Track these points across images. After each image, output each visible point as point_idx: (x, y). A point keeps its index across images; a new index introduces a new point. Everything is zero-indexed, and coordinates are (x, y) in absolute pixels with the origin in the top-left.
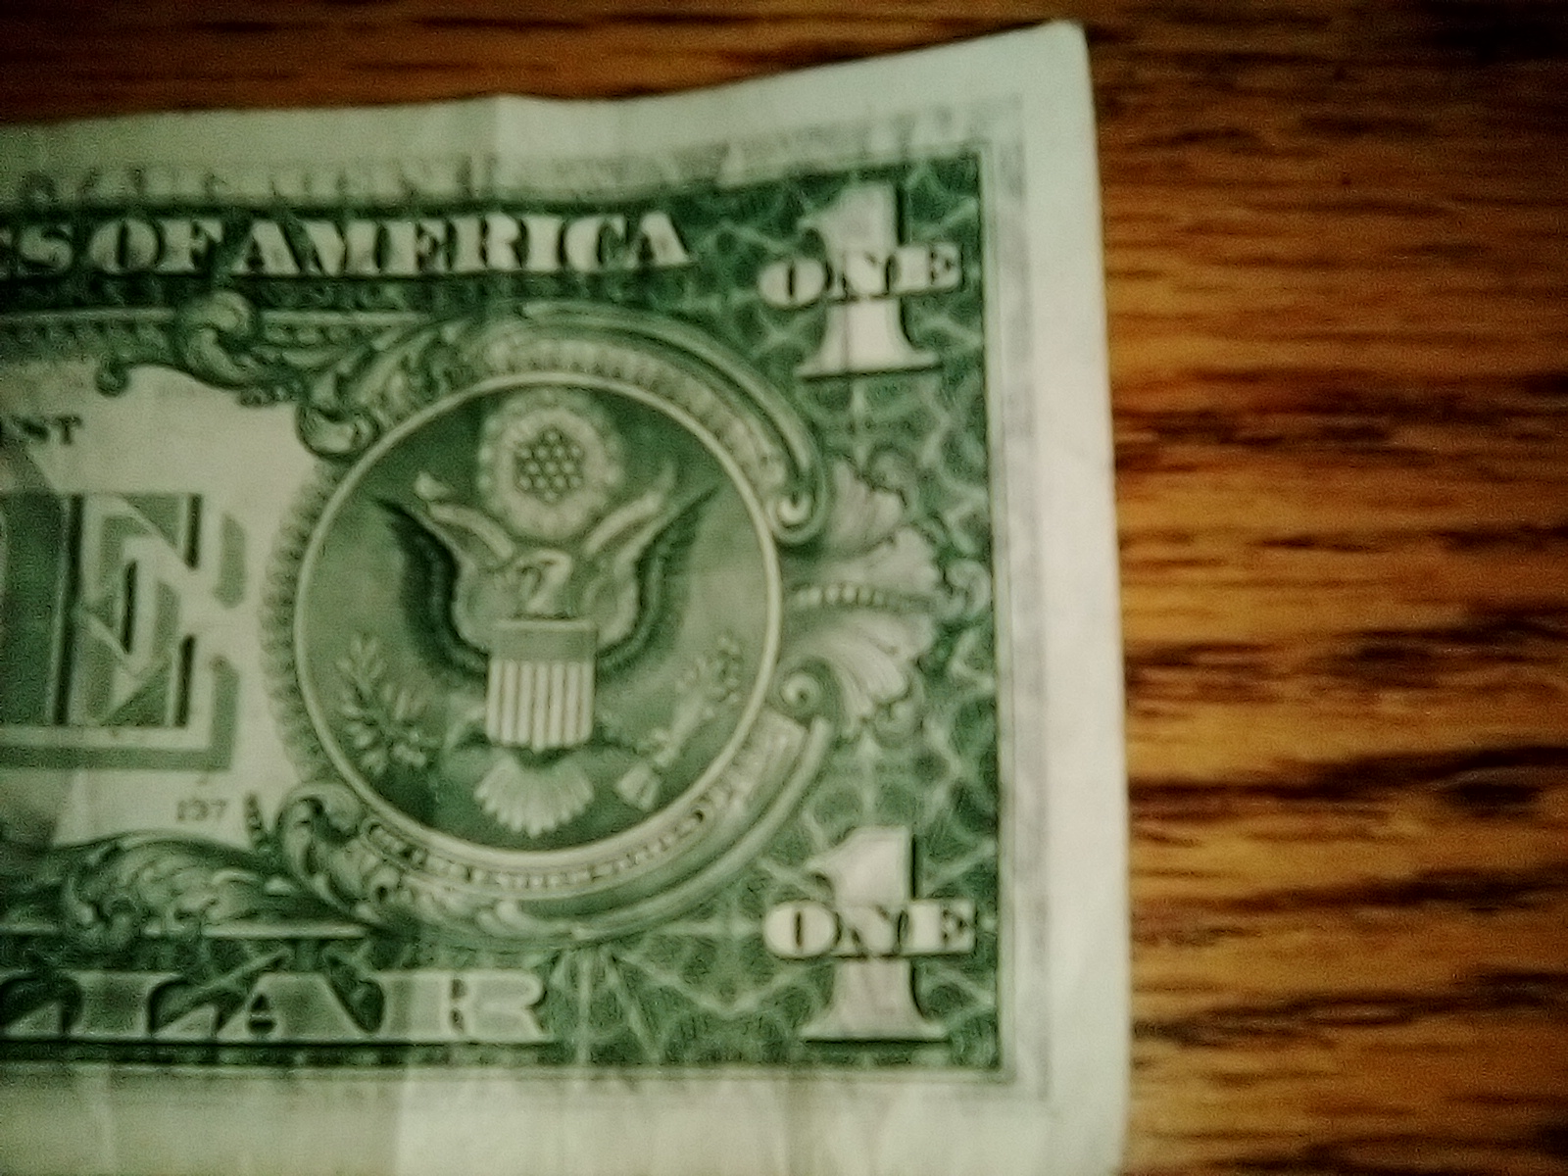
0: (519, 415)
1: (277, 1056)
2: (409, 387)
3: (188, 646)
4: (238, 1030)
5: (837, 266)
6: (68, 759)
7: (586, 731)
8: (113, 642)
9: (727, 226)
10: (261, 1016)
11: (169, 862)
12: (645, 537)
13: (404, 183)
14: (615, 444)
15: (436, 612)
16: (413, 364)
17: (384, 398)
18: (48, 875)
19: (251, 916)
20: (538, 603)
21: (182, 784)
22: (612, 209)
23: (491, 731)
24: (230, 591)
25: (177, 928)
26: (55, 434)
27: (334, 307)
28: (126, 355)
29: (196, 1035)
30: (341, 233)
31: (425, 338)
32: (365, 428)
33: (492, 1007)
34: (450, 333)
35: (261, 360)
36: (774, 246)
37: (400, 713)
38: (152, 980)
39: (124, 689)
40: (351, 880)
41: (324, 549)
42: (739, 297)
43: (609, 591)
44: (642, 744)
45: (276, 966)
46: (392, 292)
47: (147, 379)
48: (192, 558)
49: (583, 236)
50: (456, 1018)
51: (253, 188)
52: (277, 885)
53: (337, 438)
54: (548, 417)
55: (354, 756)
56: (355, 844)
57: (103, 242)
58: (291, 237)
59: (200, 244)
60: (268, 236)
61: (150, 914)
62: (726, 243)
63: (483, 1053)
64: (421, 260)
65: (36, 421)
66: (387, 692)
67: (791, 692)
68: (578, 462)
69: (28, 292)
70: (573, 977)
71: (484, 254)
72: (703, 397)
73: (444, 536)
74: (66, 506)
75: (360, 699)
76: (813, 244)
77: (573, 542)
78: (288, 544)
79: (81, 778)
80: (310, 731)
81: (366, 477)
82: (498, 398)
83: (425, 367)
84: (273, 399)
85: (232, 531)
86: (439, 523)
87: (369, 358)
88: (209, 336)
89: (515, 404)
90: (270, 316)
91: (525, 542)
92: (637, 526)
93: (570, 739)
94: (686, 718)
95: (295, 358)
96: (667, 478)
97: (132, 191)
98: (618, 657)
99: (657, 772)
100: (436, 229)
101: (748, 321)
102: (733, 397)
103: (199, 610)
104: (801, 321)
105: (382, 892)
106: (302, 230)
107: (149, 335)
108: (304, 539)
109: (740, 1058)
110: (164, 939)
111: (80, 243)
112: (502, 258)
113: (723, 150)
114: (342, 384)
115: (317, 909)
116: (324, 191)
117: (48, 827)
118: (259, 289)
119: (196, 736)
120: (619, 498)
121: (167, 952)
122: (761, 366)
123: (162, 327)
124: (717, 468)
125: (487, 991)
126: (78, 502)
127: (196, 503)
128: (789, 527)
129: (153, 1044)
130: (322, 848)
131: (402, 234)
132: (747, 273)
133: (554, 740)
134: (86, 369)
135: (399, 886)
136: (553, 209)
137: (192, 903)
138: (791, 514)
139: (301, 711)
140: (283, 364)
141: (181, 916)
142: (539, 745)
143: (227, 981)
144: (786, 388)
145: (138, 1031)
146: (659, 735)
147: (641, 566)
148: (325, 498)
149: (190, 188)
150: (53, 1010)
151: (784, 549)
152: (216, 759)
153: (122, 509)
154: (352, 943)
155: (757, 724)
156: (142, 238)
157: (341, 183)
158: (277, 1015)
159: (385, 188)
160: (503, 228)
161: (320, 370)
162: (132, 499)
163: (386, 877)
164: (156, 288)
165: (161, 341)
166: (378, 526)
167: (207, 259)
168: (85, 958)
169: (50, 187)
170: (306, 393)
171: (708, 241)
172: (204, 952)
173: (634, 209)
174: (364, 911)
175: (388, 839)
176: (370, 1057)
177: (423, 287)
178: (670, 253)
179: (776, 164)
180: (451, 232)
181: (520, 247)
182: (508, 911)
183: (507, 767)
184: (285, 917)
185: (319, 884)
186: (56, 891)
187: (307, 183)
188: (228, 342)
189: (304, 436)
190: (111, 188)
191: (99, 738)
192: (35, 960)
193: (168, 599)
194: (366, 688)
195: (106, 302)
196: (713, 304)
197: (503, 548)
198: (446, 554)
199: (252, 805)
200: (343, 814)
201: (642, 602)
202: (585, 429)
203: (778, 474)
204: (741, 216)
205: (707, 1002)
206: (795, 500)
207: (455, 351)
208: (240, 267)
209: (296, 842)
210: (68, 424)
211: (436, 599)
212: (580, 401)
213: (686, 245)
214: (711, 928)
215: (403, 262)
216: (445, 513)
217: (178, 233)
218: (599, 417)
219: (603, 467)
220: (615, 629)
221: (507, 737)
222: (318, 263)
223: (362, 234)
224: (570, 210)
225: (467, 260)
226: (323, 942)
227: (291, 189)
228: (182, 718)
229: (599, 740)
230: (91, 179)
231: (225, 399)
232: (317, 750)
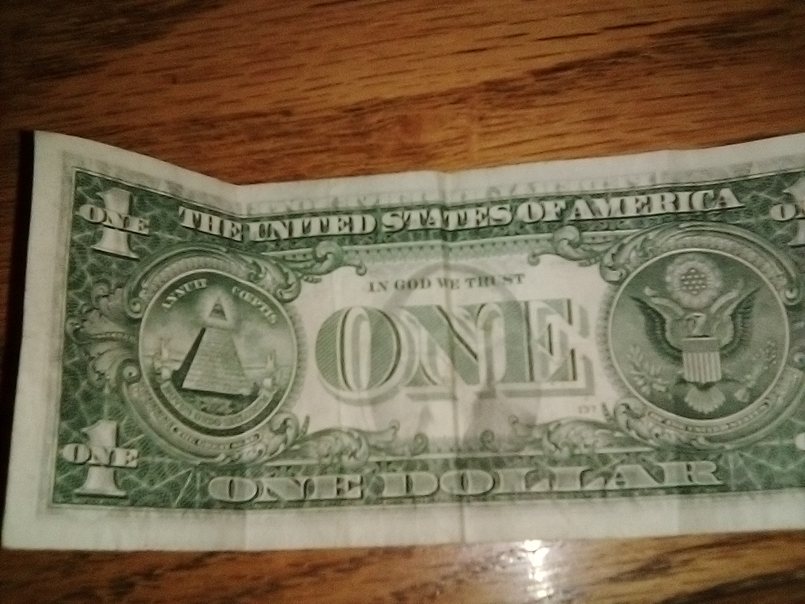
0: (680, 264)
1: (628, 493)
2: (638, 257)
3: (573, 353)
4: (612, 485)
5: (799, 204)
6: (538, 394)
7: (720, 377)
8: (546, 352)
9: (754, 192)
10: (620, 480)
11: (579, 428)
12: (734, 306)
13: (629, 183)
14: (718, 273)
15: (660, 337)
16: (638, 247)
17: (628, 261)
18: (537, 434)
19: (610, 445)
20: (696, 332)
21: (579, 400)
22: (709, 187)
23: (686, 377)
24: (584, 332)
25: (585, 451)
26: (515, 280)
27: (607, 230)
28: (537, 251)
29: (598, 488)
30: (607, 202)
32: (624, 272)
33: (701, 473)
34: (651, 235)
35: (584, 250)
36: (775, 199)
37: (652, 373)
38: (580, 469)
39: (553, 368)
40: (644, 431)
41: (615, 315)
42: (762, 218)
43: (722, 326)
44: (742, 380)
45: (622, 462)
46: (628, 222)
47: (546, 259)
48: (570, 321)
49: (698, 197)
50: (690, 478)
51: (573, 188)
52: (618, 434)
53: (614, 276)
54: (691, 264)
56: (644, 419)
57: (522, 210)
58: (589, 205)
59: (558, 209)
60: (580, 205)
61: (575, 446)
62: (755, 199)
63: (702, 489)
64: (638, 211)
65: (508, 276)
66: (646, 365)
67: (796, 358)
69: (496, 230)
70: (726, 462)
71: (663, 207)
72: (752, 254)
73: (658, 309)
74: (523, 306)
75: (636, 368)
76: (789, 198)
77: (705, 309)
79: (544, 400)
80: (620, 380)
81: (626, 289)
82: (672, 258)
83: (643, 248)
84: (591, 264)
85: (582, 311)
87: (622, 247)
88: (566, 242)
89: (678, 260)
90: (585, 234)
91: (688, 309)
92: (730, 302)
93: (714, 379)
94: (757, 370)
95: (596, 248)
96: (740, 284)
97: (530, 192)
98: (729, 349)
99: (749, 390)
100: (643, 199)
101: (768, 226)
102: (765, 254)
103: (575, 340)
104: (789, 225)
105: (657, 435)
106: (593, 203)
107: (544, 243)
108: (608, 313)
109: (790, 486)
110: (581, 455)
111: (514, 211)
112: (670, 208)
113: (750, 165)
115: (633, 442)
116: (599, 188)
117: (534, 418)
118: (580, 224)
119: (581, 383)
120: (722, 293)
121: (584, 459)
122: (774, 242)
123: (549, 240)
124: (759, 279)
125: (699, 468)
126: (527, 304)
127: (569, 302)
128: (789, 300)
129: (582, 492)
130: (632, 422)
131: (630, 201)
132: (765, 207)
133: (709, 380)
134: (525, 256)
135: (663, 433)
136: (687, 189)
137: (589, 441)
138: (790, 295)
140: (592, 251)
141: (586, 446)
142: (703, 382)
143: (606, 469)
144: (784, 249)
145: (578, 487)
146: (748, 377)
147: (733, 316)
148: (613, 297)
149: (551, 190)
150: (546, 482)
151: (787, 307)
152: (589, 391)
153: (543, 305)
154: (648, 453)
155: (784, 371)
156: (537, 209)
157: (606, 184)
158: (625, 479)
159: (622, 185)
160: (670, 197)
161: (607, 251)
162: (546, 301)
163: (657, 430)
164: (544, 227)
165: (549, 245)
166: (633, 306)
167: (561, 214)
168: (554, 462)
169: (498, 192)
170: (602, 260)
171: (747, 198)
172: (596, 458)
173: (717, 187)
174: (651, 442)
175: (656, 417)
176: (662, 492)
177: (639, 219)
178: (733, 203)
179: (772, 169)
180: (649, 199)
181: (676, 203)
182: (701, 440)
183: (693, 390)
184: (622, 445)
185: (633, 434)
186: (541, 440)
187: (593, 185)
188: (573, 245)
189: (603, 275)
190: (521, 192)
191: (546, 386)
192: (536, 464)
193: (563, 336)
194: (638, 364)
195: (527, 233)
196: (752, 221)
197: (681, 313)
198: (659, 315)
199: (604, 406)
200: (637, 409)
201: (735, 328)
202: (705, 267)
203: (784, 281)
204: (761, 188)
205: (777, 468)
206: (791, 291)
208: (573, 217)
209: (622, 419)
210: (519, 277)
211: (659, 332)
212: (702, 257)
213: (739, 199)
214: (775, 443)
215: (631, 211)
216: (656, 301)
217: (549, 205)
218: (710, 263)
219: (714, 280)
220: (726, 340)
221: (692, 380)
222: (600, 213)
223: (615, 202)
224: (694, 189)
225: (656, 209)
226: (638, 453)
227: (587, 188)
228: (575, 378)
229: (725, 380)
230: (513, 189)
231: (574, 264)
232: (624, 387)
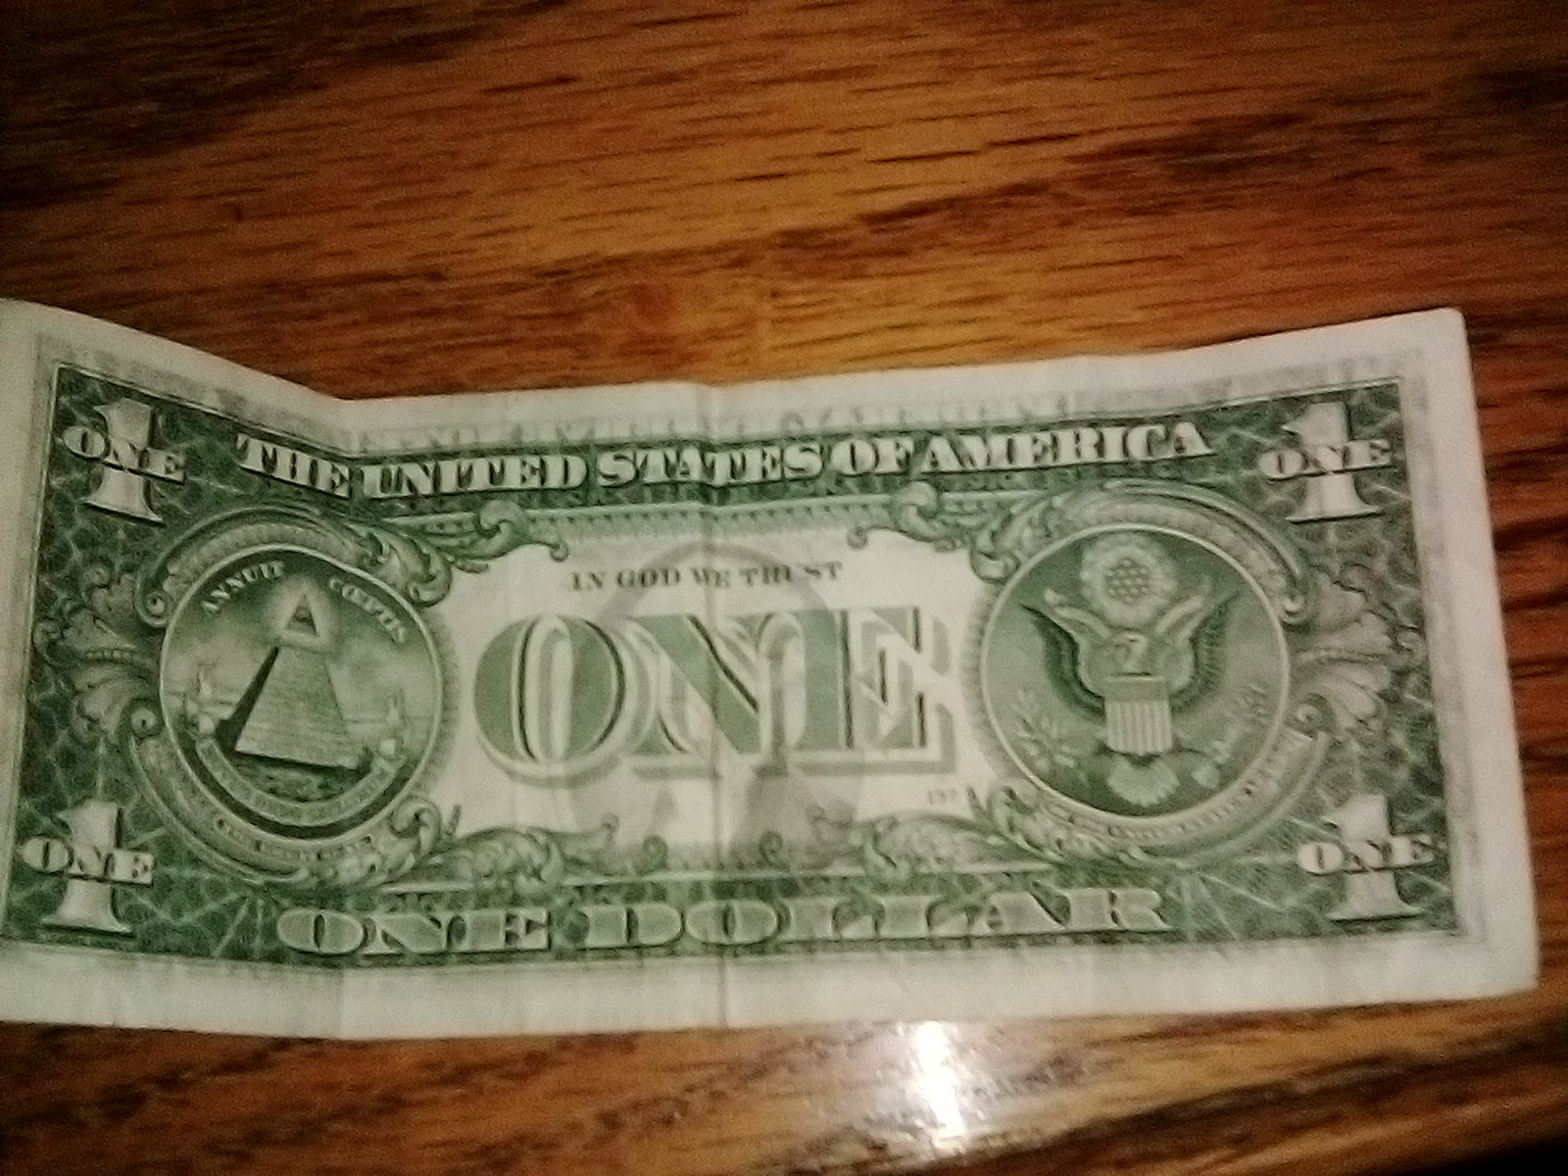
0: (1106, 550)
1: (1009, 942)
2: (1034, 537)
3: (921, 700)
4: (982, 927)
5: (1310, 451)
6: (860, 769)
7: (1169, 744)
8: (876, 698)
9: (1235, 430)
10: (994, 919)
11: (928, 829)
12: (1194, 623)
13: (1021, 409)
14: (1170, 566)
15: (1069, 674)
16: (1036, 522)
17: (1019, 543)
18: (855, 839)
19: (980, 859)
20: (1129, 667)
21: (930, 781)
22: (1157, 420)
23: (1111, 745)
24: (941, 664)
25: (937, 868)
26: (826, 574)
27: (985, 489)
28: (864, 524)
29: (957, 932)
30: (985, 441)
31: (1043, 505)
32: (1011, 563)
33: (1134, 909)
34: (1058, 501)
35: (944, 523)
36: (1268, 442)
37: (1054, 735)
38: (926, 900)
39: (886, 725)
40: (1039, 836)
41: (994, 636)
42: (1246, 473)
43: (1175, 656)
44: (1207, 750)
45: (1000, 888)
46: (1019, 478)
47: (878, 538)
48: (917, 645)
49: (1138, 437)
50: (1114, 917)
51: (928, 418)
52: (993, 840)
53: (994, 569)
54: (1125, 551)
55: (1029, 762)
56: (1037, 815)
57: (840, 455)
58: (955, 447)
59: (901, 455)
60: (940, 446)
61: (919, 860)
62: (1234, 440)
63: (1136, 937)
64: (1036, 458)
65: (813, 567)
66: (1044, 724)
67: (1301, 715)
68: (1146, 577)
69: (794, 486)
70: (1179, 892)
71: (1078, 453)
72: (1225, 534)
73: (1064, 626)
74: (838, 619)
75: (1028, 728)
76: (1293, 440)
77: (1147, 628)
78: (974, 636)
79: (869, 781)
80: (1000, 748)
81: (1015, 592)
82: (1091, 540)
83: (1043, 524)
84: (954, 546)
85: (939, 628)
86: (1063, 619)
87: (1009, 519)
88: (913, 510)
89: (1102, 544)
90: (947, 496)
91: (1118, 628)
92: (1189, 617)
93: (1160, 748)
94: (1233, 733)
95: (966, 522)
96: (1206, 586)
97: (853, 422)
98: (1186, 698)
99: (1219, 767)
100: (1045, 438)
101: (1254, 488)
102: (1246, 535)
103: (924, 677)
104: (1290, 486)
105: (1059, 843)
106: (960, 443)
107: (876, 511)
108: (982, 632)
109: (1289, 935)
110: (931, 875)
111: (825, 454)
112: (1089, 455)
113: (1227, 383)
114: (993, 535)
115: (1020, 853)
116: (972, 419)
117: (851, 811)
118: (938, 479)
119: (933, 752)
120: (1176, 600)
121: (934, 883)
122: (1265, 515)
123: (885, 506)
124: (1242, 581)
125: (1129, 899)
126: (844, 615)
127: (916, 612)
128: (1290, 614)
129: (931, 940)
130: (1018, 819)
131: (1023, 442)
132: (1250, 458)
133: (1150, 750)
134: (843, 532)
135: (1069, 840)
136: (1119, 423)
137: (944, 852)
138: (1291, 606)
139: (993, 736)
140: (958, 525)
141: (939, 860)
142: (1141, 753)
143: (972, 899)
144: (1282, 528)
145: (921, 930)
146: (1217, 744)
147: (1194, 641)
148: (990, 606)
149: (890, 420)
150: (868, 920)
151: (1287, 627)
152: (947, 765)
153: (872, 618)
154: (1043, 874)
155: (1281, 736)
156: (865, 452)
157: (983, 411)
158: (1005, 918)
159: (1011, 415)
160: (1089, 436)
161: (982, 527)
162: (878, 611)
163: (1061, 834)
164: (878, 482)
165: (885, 514)
166: (1027, 622)
167: (906, 462)
168: (883, 888)
169: (800, 423)
170: (973, 542)
171: (1221, 439)
172: (955, 882)
173: (1170, 420)
174: (1050, 854)
175: (1056, 810)
176: (1066, 940)
177: (1039, 472)
178: (1196, 447)
179: (1263, 392)
180: (1055, 440)
181: (1100, 447)
182: (1137, 853)
183: (1124, 765)
184: (1001, 859)
185: (1020, 840)
186: (862, 848)
187: (961, 414)
188: (925, 514)
189: (975, 569)
190: (839, 421)
191: (873, 756)
192: (853, 891)
193: (905, 670)
194: (1029, 720)
195: (848, 492)
196: (1228, 478)
197: (1104, 633)
198: (1069, 637)
199: (972, 794)
200: (1026, 796)
201: (1197, 663)
202: (1149, 557)
203: (1281, 582)
204: (1243, 423)
205: (1266, 903)
206: (1292, 597)
207: (1062, 512)
208: (926, 467)
209: (1001, 814)
210: (833, 569)
211: (1066, 665)
212: (1141, 540)
213: (1207, 441)
214: (1264, 859)
215: (1024, 459)
216: (1065, 613)
217: (886, 446)
218: (1157, 550)
219: (1162, 579)
220: (1181, 680)
221: (1121, 748)
222: (972, 461)
223: (998, 443)
224: (1130, 423)
225: (1067, 457)
226: (1025, 874)
227: (952, 417)
228: (923, 741)
229: (1178, 749)
230: (826, 416)
231: (925, 549)
232: (1006, 759)
